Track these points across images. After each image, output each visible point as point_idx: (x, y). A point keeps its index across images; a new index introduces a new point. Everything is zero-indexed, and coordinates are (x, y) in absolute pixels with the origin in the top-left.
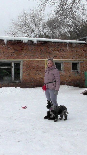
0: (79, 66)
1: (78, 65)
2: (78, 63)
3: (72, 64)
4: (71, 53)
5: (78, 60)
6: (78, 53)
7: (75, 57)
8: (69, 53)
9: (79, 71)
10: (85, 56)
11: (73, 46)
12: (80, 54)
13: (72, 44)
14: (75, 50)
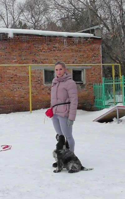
0: (83, 76)
1: (82, 73)
2: (83, 69)
3: (73, 71)
4: (71, 54)
5: (83, 66)
6: (81, 54)
7: (78, 59)
8: (67, 54)
9: (84, 83)
10: (93, 58)
11: (73, 42)
12: (85, 56)
13: (72, 39)
14: (77, 49)
